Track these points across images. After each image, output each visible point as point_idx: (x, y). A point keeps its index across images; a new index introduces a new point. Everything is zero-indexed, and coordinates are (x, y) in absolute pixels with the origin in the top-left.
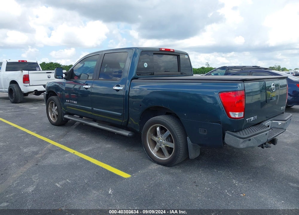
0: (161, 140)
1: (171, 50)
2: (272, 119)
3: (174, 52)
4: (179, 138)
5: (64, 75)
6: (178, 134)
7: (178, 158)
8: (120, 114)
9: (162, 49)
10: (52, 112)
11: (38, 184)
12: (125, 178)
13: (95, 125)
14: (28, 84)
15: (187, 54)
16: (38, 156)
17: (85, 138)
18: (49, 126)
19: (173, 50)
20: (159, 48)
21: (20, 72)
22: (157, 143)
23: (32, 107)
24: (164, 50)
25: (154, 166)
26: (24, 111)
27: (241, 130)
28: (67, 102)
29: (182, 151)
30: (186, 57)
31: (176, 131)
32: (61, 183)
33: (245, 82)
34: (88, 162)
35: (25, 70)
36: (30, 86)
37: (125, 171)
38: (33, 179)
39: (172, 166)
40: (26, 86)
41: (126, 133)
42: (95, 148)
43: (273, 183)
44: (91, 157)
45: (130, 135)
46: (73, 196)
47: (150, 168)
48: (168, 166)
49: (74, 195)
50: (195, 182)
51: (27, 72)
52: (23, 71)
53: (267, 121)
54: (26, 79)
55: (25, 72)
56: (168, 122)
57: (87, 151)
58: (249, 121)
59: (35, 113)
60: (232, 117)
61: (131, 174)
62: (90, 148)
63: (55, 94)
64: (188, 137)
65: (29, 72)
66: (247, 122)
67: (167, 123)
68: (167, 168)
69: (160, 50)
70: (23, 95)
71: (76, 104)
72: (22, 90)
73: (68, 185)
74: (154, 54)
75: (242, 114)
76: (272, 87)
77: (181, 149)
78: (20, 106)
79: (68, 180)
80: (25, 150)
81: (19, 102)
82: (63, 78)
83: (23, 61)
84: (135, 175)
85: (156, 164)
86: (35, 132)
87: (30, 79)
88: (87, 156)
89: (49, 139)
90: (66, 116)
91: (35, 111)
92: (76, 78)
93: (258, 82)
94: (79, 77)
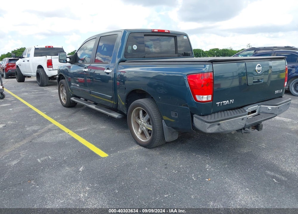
0: (142, 123)
1: (165, 31)
2: (260, 103)
3: (169, 32)
4: (156, 121)
5: (68, 60)
6: (155, 117)
7: (155, 140)
8: (111, 97)
9: (154, 30)
10: (63, 94)
11: (22, 159)
12: (102, 158)
13: (93, 107)
14: (51, 69)
15: (186, 35)
16: (36, 134)
17: (86, 119)
18: (60, 107)
19: (169, 31)
20: (151, 30)
21: (44, 57)
22: (140, 126)
23: (55, 90)
24: (157, 31)
25: (136, 147)
26: (46, 93)
27: (210, 114)
28: (73, 85)
29: (158, 134)
30: (185, 37)
31: (153, 114)
32: (42, 159)
33: (213, 63)
34: (77, 141)
35: (49, 55)
36: (53, 70)
37: (106, 151)
38: (21, 155)
39: (150, 148)
40: (50, 70)
41: (116, 115)
42: (89, 129)
43: (248, 170)
44: (82, 137)
45: (120, 117)
46: (46, 171)
47: (131, 149)
48: (149, 148)
49: (48, 170)
50: (166, 165)
51: (50, 57)
52: (47, 56)
53: (252, 106)
54: (50, 64)
55: (49, 57)
56: (147, 105)
57: (82, 131)
58: (221, 105)
59: (55, 95)
60: (198, 100)
61: (109, 154)
62: (86, 128)
63: (63, 78)
64: (163, 120)
65: (52, 57)
66: (218, 106)
67: (145, 106)
68: (146, 150)
69: (153, 31)
70: (48, 78)
71: (78, 87)
72: (47, 74)
73: (48, 161)
74: (145, 35)
75: (210, 98)
76: (256, 68)
77: (157, 131)
78: (45, 89)
79: (50, 157)
80: (27, 129)
81: (45, 85)
82: (67, 62)
83: (49, 47)
84: (112, 155)
85: (138, 146)
86: (45, 113)
87: (53, 63)
88: (79, 135)
89: (54, 119)
90: (72, 99)
91: (54, 94)
92: (80, 62)
93: (236, 63)
94: (83, 60)
